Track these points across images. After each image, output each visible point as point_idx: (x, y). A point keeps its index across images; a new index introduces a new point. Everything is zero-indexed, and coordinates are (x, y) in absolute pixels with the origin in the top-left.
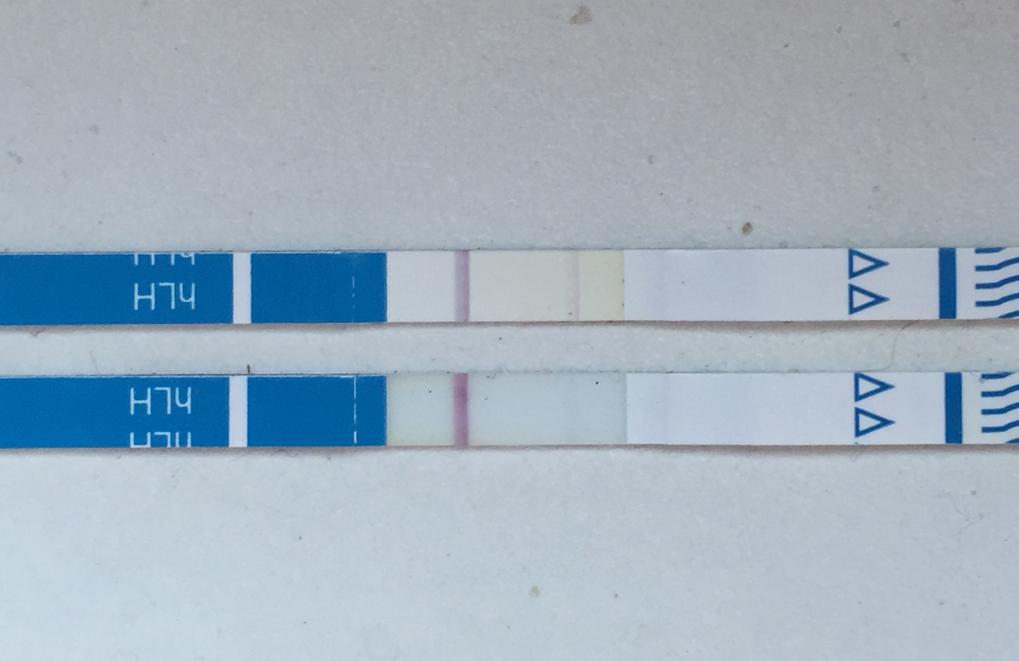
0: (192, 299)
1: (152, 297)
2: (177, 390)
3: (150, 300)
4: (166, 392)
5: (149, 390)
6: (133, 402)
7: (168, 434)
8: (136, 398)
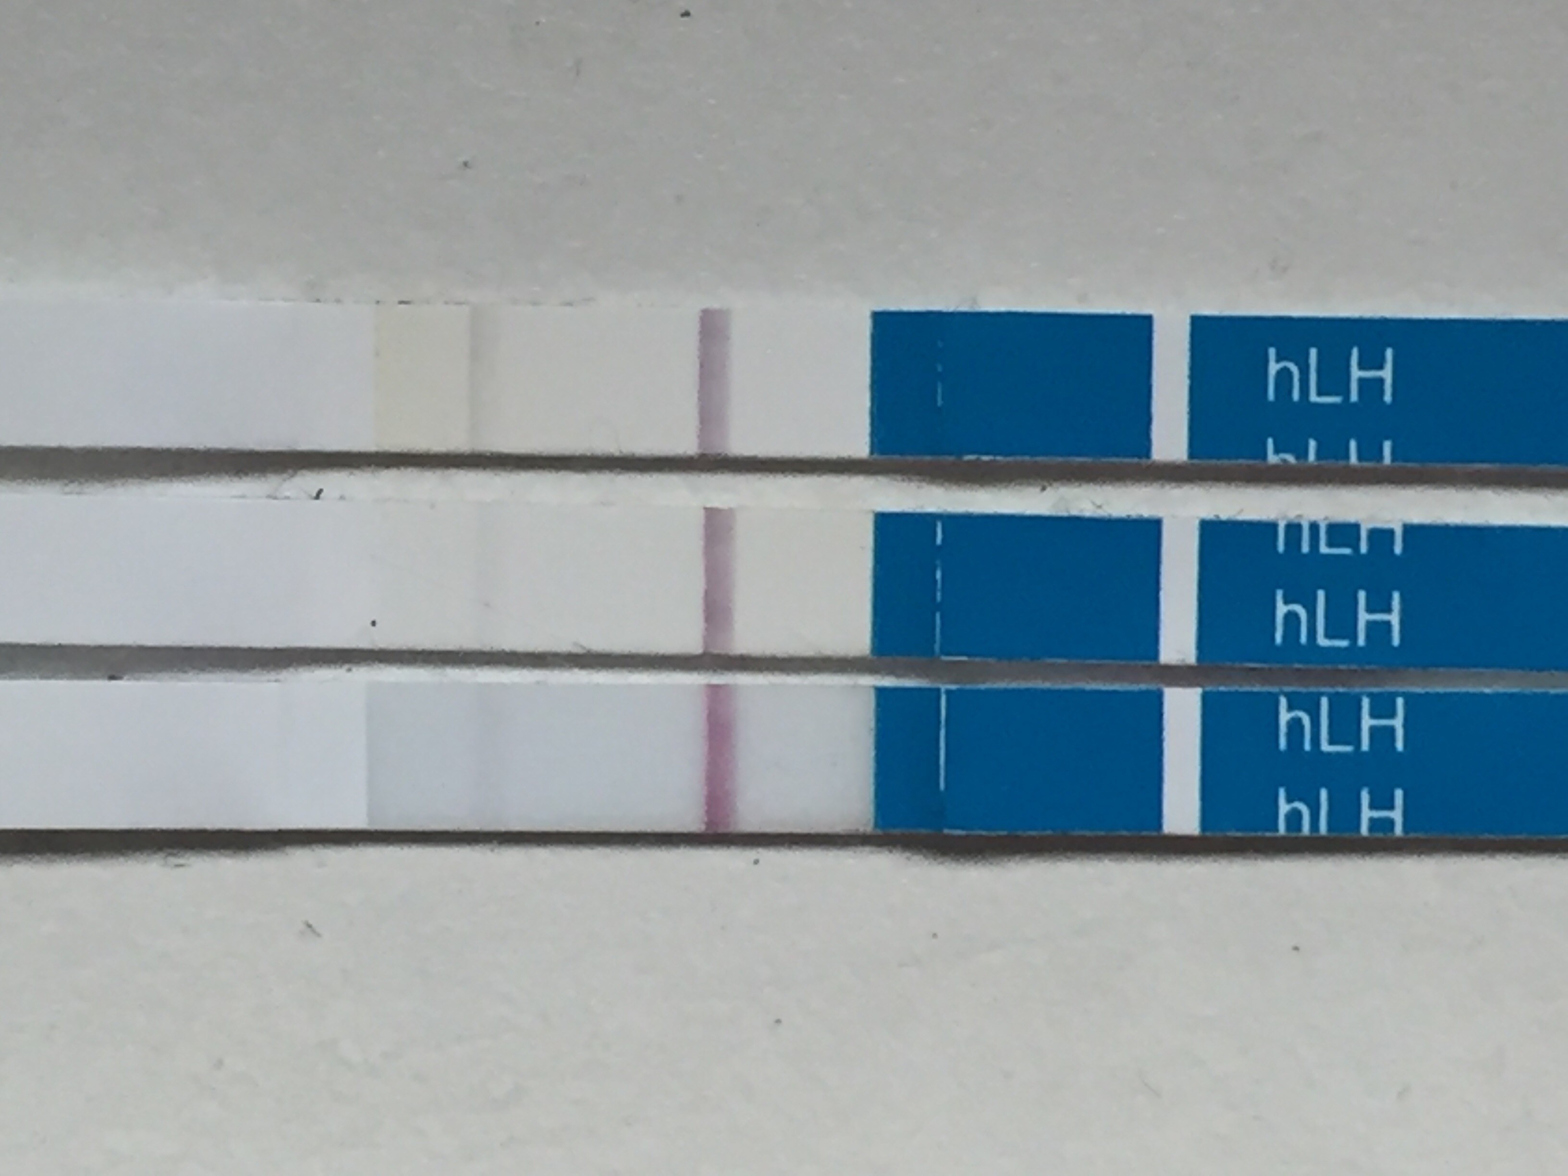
0: (1274, 367)
1: (1356, 373)
2: (1303, 639)
3: (1362, 366)
4: (1328, 636)
5: (1361, 641)
6: (1394, 618)
7: (1324, 549)
8: (1388, 624)
